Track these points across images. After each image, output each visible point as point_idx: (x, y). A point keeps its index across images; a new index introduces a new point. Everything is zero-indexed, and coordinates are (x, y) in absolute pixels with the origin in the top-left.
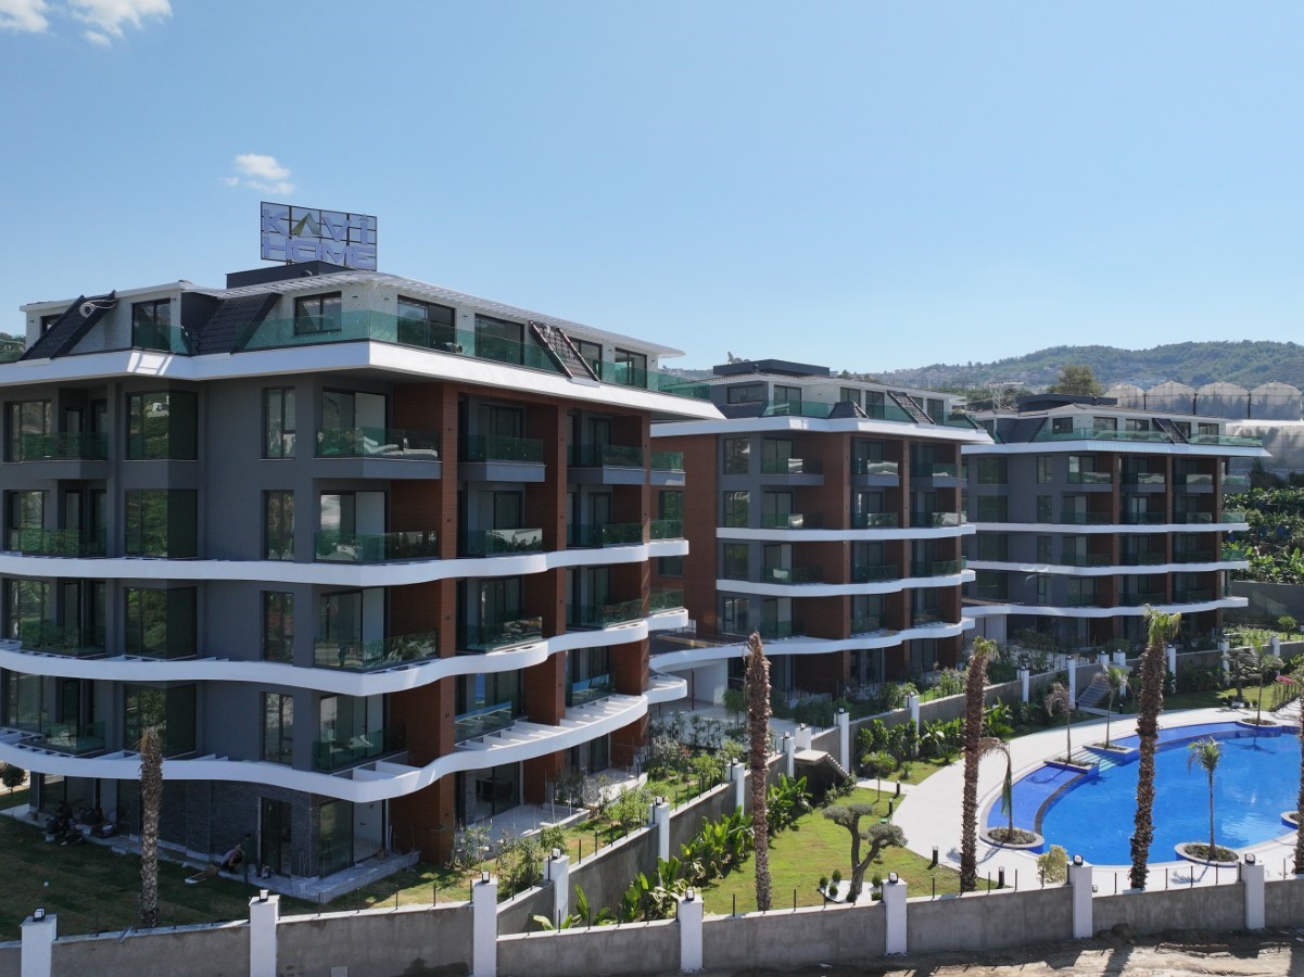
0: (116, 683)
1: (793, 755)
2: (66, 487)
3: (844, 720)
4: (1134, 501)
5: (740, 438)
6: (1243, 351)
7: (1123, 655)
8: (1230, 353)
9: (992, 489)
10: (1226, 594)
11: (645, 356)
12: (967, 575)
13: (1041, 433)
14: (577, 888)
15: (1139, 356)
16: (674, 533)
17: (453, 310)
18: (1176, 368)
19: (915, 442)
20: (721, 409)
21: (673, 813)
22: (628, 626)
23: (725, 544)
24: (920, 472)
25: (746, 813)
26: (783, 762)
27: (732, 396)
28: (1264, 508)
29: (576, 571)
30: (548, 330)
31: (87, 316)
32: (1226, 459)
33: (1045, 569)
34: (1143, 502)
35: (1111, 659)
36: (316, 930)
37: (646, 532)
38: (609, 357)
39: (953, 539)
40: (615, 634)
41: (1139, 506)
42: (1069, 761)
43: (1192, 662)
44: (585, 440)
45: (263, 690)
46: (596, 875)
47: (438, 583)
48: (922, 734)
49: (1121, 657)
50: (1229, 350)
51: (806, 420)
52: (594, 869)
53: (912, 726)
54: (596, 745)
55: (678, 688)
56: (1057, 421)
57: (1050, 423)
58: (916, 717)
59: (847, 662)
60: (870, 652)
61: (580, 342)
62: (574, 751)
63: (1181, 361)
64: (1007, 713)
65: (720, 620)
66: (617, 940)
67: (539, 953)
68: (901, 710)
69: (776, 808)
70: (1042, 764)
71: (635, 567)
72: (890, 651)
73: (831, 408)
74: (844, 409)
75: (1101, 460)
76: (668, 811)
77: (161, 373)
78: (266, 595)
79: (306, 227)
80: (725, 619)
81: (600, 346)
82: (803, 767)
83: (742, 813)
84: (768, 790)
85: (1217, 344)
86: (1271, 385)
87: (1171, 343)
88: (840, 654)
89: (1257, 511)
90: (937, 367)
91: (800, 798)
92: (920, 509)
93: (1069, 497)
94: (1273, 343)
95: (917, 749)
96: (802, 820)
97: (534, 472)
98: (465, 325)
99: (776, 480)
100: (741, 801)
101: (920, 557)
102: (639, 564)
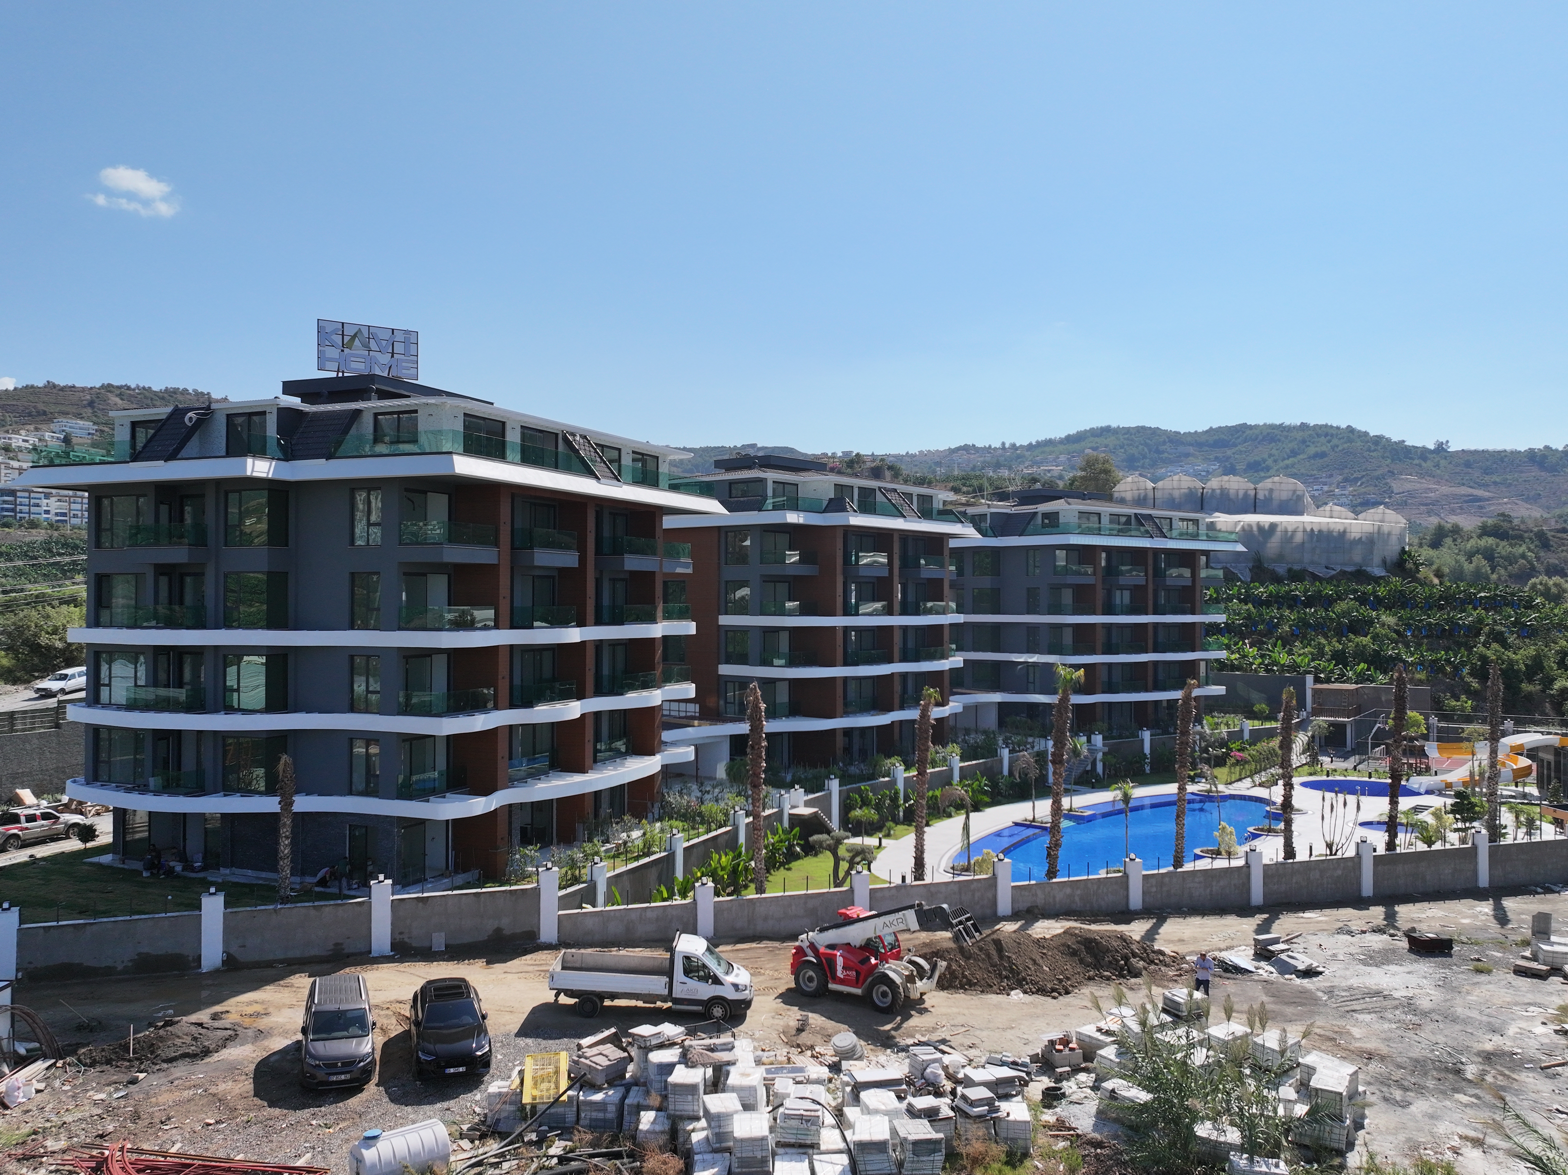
0: (215, 732)
1: (788, 811)
2: (162, 570)
3: (834, 785)
4: (1118, 593)
5: (742, 531)
6: (1299, 435)
7: (1100, 737)
8: (1286, 437)
9: (986, 582)
10: (1207, 684)
11: (657, 458)
12: (956, 661)
13: (1031, 527)
14: (613, 888)
15: (1189, 439)
16: (682, 615)
17: (504, 423)
18: (1229, 453)
19: (905, 536)
20: (722, 503)
21: (686, 844)
22: (645, 693)
23: (727, 631)
24: (908, 564)
25: (747, 851)
26: (779, 815)
27: (733, 492)
28: (1259, 602)
29: (599, 645)
30: (578, 438)
31: (190, 425)
32: (1206, 553)
33: (1034, 658)
34: (1127, 594)
35: (1089, 741)
36: (420, 904)
37: (659, 613)
38: (627, 460)
39: (941, 627)
40: (633, 699)
41: (1123, 598)
42: (1034, 820)
43: (1164, 744)
44: (606, 533)
45: (351, 737)
46: (626, 882)
47: (496, 648)
48: (906, 801)
49: (1098, 739)
50: (1285, 433)
51: (802, 514)
52: (625, 877)
53: (897, 793)
54: (617, 792)
55: (687, 754)
56: (1045, 515)
57: (1039, 517)
58: (900, 786)
59: (840, 741)
60: (863, 730)
61: (602, 446)
62: (597, 794)
63: (1235, 445)
64: (986, 785)
65: (722, 703)
66: (649, 914)
67: (589, 923)
68: (887, 779)
69: (773, 851)
70: (1011, 824)
71: (648, 643)
72: (881, 729)
73: (825, 503)
74: (836, 504)
75: (1086, 553)
76: (681, 842)
77: (270, 476)
78: (352, 657)
79: (357, 342)
80: (726, 702)
81: (619, 450)
82: (795, 820)
83: (743, 849)
84: (766, 835)
85: (1272, 427)
86: (1276, 479)
87: (1223, 425)
88: (833, 731)
89: (1250, 605)
90: (966, 448)
91: (793, 845)
92: (911, 598)
93: (1056, 589)
94: (1332, 427)
95: (901, 814)
96: (795, 865)
97: (568, 559)
98: (513, 437)
99: (774, 570)
100: (742, 839)
101: (911, 644)
102: (653, 640)
